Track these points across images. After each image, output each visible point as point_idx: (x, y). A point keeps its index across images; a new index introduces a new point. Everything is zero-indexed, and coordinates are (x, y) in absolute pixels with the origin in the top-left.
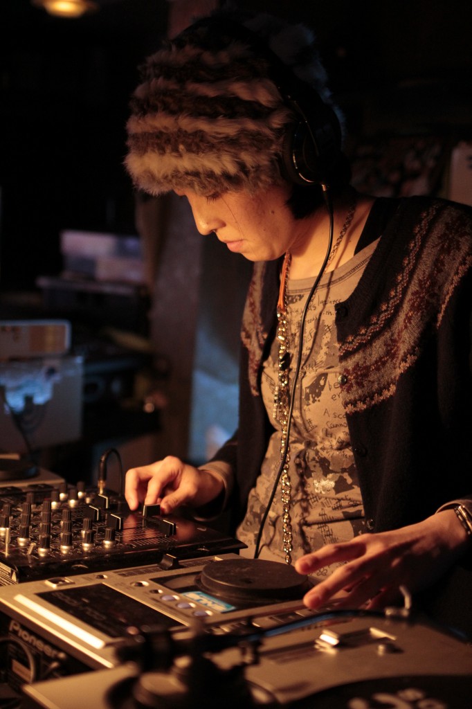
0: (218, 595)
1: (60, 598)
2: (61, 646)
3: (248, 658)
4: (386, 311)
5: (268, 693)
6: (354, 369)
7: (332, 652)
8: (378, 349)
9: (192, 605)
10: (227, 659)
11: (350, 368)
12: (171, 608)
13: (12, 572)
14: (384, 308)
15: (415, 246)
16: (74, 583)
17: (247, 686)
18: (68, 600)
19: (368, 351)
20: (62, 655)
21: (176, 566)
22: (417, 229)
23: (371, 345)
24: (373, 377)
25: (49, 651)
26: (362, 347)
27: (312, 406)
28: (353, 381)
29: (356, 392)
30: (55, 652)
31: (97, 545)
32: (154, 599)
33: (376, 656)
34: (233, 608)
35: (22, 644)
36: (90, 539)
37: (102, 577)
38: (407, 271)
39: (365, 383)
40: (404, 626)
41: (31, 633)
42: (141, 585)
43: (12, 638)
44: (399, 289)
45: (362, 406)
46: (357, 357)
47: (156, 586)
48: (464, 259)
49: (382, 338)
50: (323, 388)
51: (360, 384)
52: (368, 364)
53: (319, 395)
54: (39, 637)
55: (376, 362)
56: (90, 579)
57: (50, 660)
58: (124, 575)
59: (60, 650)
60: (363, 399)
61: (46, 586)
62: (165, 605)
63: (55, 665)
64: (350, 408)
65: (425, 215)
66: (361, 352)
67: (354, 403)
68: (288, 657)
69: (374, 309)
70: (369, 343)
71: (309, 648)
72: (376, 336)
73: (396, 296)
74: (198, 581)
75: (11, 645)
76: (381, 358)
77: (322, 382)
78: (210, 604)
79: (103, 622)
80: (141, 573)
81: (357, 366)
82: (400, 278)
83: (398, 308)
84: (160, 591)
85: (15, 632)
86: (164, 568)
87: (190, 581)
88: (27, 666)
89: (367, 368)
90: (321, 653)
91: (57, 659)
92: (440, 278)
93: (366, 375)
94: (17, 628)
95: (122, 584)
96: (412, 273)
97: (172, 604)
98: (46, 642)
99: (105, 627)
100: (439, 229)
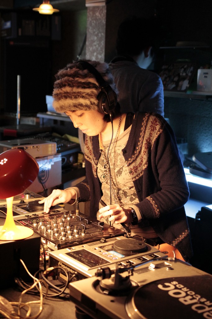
0: (119, 252)
1: (72, 254)
2: (76, 270)
3: (130, 274)
4: (138, 149)
5: (136, 283)
6: (133, 168)
7: (154, 270)
8: (138, 160)
9: (112, 256)
10: (124, 275)
11: (132, 168)
12: (106, 257)
13: (55, 245)
14: (137, 148)
15: (143, 129)
16: (75, 249)
17: (130, 281)
18: (75, 255)
19: (136, 162)
20: (76, 273)
21: (105, 242)
22: (143, 124)
23: (136, 160)
24: (139, 169)
25: (71, 271)
26: (134, 161)
27: (119, 178)
28: (134, 172)
29: (135, 174)
30: (74, 272)
31: (80, 235)
32: (100, 254)
33: (166, 271)
34: (124, 256)
35: (63, 269)
36: (78, 233)
37: (83, 247)
38: (142, 137)
39: (137, 171)
40: (173, 263)
41: (66, 266)
42: (95, 249)
43: (59, 267)
44: (141, 142)
45: (137, 178)
46: (133, 164)
47: (100, 249)
48: (157, 133)
49: (139, 157)
50: (122, 172)
51: (136, 172)
52: (137, 165)
53: (121, 174)
54: (68, 267)
55: (139, 164)
56: (80, 248)
57: (73, 274)
58: (89, 245)
59: (75, 271)
60: (137, 176)
61: (67, 251)
62: (104, 256)
63: (74, 275)
64: (134, 179)
65: (144, 119)
66: (134, 162)
67: (135, 177)
68: (141, 272)
69: (135, 149)
70: (136, 159)
71: (147, 269)
72: (137, 157)
73: (140, 144)
74: (113, 247)
75: (59, 269)
76: (140, 163)
77: (121, 170)
78: (117, 255)
79: (87, 262)
80: (95, 245)
81: (134, 167)
82: (140, 139)
83: (141, 148)
84: (102, 251)
85: (60, 265)
86: (101, 242)
87: (110, 247)
88: (66, 276)
89: (137, 167)
90: (150, 270)
91: (74, 274)
92: (151, 138)
93: (137, 169)
94: (61, 264)
95: (90, 249)
96: (143, 137)
97: (106, 255)
98: (71, 269)
99: (88, 264)
100: (150, 124)
